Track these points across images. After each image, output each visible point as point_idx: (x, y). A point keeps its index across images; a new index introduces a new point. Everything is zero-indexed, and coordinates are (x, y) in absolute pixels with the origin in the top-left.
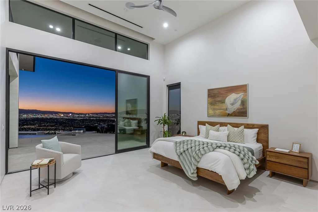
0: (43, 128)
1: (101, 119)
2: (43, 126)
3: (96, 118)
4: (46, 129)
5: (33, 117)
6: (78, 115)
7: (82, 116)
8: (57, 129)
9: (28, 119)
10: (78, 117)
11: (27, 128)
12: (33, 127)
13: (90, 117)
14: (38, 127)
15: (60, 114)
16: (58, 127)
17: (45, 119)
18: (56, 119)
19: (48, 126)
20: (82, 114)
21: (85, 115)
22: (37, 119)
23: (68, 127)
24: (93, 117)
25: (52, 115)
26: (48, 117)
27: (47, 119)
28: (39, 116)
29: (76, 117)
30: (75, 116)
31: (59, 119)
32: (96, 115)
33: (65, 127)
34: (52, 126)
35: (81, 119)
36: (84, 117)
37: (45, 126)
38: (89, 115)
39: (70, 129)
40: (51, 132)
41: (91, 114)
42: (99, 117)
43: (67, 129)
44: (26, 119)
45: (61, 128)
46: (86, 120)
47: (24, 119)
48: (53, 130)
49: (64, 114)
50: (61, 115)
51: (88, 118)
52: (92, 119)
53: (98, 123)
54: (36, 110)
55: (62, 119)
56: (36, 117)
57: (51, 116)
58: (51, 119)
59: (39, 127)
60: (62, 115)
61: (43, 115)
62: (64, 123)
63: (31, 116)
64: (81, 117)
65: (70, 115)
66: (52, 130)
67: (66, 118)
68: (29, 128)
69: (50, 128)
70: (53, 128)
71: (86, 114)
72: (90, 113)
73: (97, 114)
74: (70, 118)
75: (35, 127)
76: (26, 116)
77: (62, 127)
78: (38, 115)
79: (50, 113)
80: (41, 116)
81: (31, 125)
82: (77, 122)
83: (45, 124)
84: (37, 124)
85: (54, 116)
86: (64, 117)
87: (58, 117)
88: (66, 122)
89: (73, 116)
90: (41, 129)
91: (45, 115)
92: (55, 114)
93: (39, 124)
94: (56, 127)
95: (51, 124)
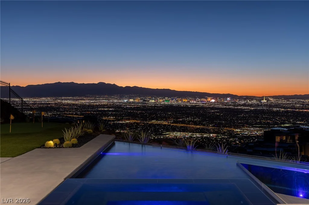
0: (182, 127)
1: (297, 110)
2: (180, 121)
3: (284, 108)
4: (187, 129)
5: (165, 104)
6: (245, 99)
7: (254, 102)
8: (204, 129)
9: (157, 107)
10: (244, 105)
11: (157, 124)
12: (165, 123)
13: (270, 106)
14: (172, 123)
15: (209, 99)
16: (207, 125)
17: (183, 107)
18: (203, 108)
19: (189, 122)
20: (251, 98)
21: (260, 101)
22: (171, 108)
23: (225, 127)
24: (277, 106)
25: (195, 100)
26: (188, 105)
27: (186, 107)
28: (174, 102)
29: (240, 105)
30: (238, 102)
31: (208, 108)
32: (285, 102)
34: (195, 123)
35: (251, 110)
36: (258, 105)
37: (183, 122)
38: (268, 100)
39: (229, 131)
40: (195, 136)
41: (274, 97)
42: (293, 107)
43: (225, 132)
44: (155, 106)
45: (214, 130)
46: (262, 112)
47: (151, 106)
48: (199, 132)
49: (216, 99)
50: (211, 99)
51: (265, 108)
52: (275, 109)
53: (290, 123)
55: (213, 108)
56: (170, 103)
57: (193, 102)
58: (194, 107)
59: (174, 125)
60: (213, 101)
61: (180, 100)
62: (218, 117)
63: (162, 101)
64: (251, 105)
65: (229, 99)
66: (196, 132)
67: (221, 106)
68: (160, 124)
69: (193, 128)
70: (198, 127)
71: (262, 98)
72: (270, 97)
73: (287, 98)
74: (227, 107)
75: (168, 122)
76: (154, 101)
77: (213, 126)
78: (172, 100)
79: (191, 97)
80: (177, 101)
81: (162, 118)
82: (243, 117)
83: (184, 119)
84: (172, 118)
85: (198, 101)
86: (217, 104)
87: (206, 104)
88: (222, 116)
89: (233, 103)
90: (178, 128)
91: (182, 101)
92: (200, 98)
93: (174, 118)
94: (204, 125)
95: (194, 119)
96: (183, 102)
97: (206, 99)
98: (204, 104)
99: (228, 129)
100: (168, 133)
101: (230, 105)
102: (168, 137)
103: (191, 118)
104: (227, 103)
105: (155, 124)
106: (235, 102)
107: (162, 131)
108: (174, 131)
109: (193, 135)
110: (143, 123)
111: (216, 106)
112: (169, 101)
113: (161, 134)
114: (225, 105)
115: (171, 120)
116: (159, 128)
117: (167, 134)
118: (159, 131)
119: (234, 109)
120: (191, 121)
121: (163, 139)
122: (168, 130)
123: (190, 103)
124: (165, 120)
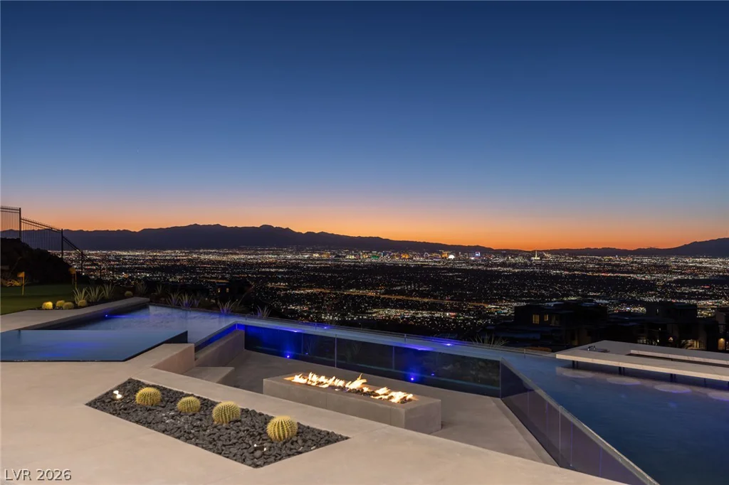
0: (398, 300)
1: (590, 274)
2: (397, 291)
3: (568, 269)
4: (407, 304)
5: (371, 262)
6: (504, 255)
7: (519, 260)
8: (436, 304)
9: (360, 267)
10: (503, 265)
11: (357, 296)
12: (372, 294)
13: (546, 266)
14: (383, 294)
15: (445, 254)
16: (441, 297)
17: (402, 267)
18: (434, 269)
19: (411, 292)
20: (515, 253)
21: (529, 258)
22: (382, 268)
23: (470, 300)
24: (557, 266)
25: (422, 256)
26: (411, 263)
27: (407, 267)
28: (385, 259)
29: (497, 265)
30: (494, 259)
31: (443, 269)
32: (571, 260)
33: (460, 298)
34: (423, 295)
35: (514, 274)
36: (525, 265)
37: (401, 292)
38: (542, 257)
39: (477, 307)
40: (420, 316)
41: (552, 252)
42: (584, 269)
43: (469, 310)
44: (355, 266)
45: (451, 305)
46: (532, 276)
47: (349, 266)
48: (427, 310)
49: (457, 255)
50: (448, 254)
51: (537, 270)
52: (553, 272)
53: (577, 294)
54: (378, 237)
55: (451, 270)
56: (379, 261)
57: (419, 260)
58: (419, 268)
59: (387, 296)
60: (452, 257)
61: (397, 256)
62: (458, 285)
63: (366, 258)
64: (514, 265)
65: (478, 254)
66: (423, 310)
67: (464, 266)
68: (362, 296)
69: (419, 302)
70: (426, 300)
71: (533, 253)
72: (546, 251)
73: (574, 253)
74: (475, 267)
75: (377, 293)
76: (353, 257)
77: (451, 300)
78: (384, 254)
79: (415, 250)
80: (391, 257)
81: (366, 286)
82: (501, 284)
83: (403, 287)
84: (382, 285)
85: (427, 258)
86: (459, 263)
87: (439, 262)
88: (465, 282)
89: (485, 261)
90: (392, 302)
91: (401, 257)
92: (431, 252)
93: (386, 286)
94: (435, 297)
95: (419, 287)
96: (403, 259)
97: (441, 253)
98: (436, 262)
99: (476, 304)
100: (376, 310)
101: (480, 265)
102: (376, 317)
103: (415, 286)
104: (474, 261)
105: (355, 296)
106: (489, 260)
107: (365, 307)
108: (386, 308)
109: (417, 314)
110: (335, 294)
111: (457, 266)
112: (378, 257)
113: (364, 313)
114: (472, 265)
115: (381, 289)
116: (360, 303)
117: (374, 313)
118: (361, 308)
119: (486, 270)
120: (415, 290)
121: (368, 320)
122: (375, 306)
123: (414, 261)
124: (371, 289)
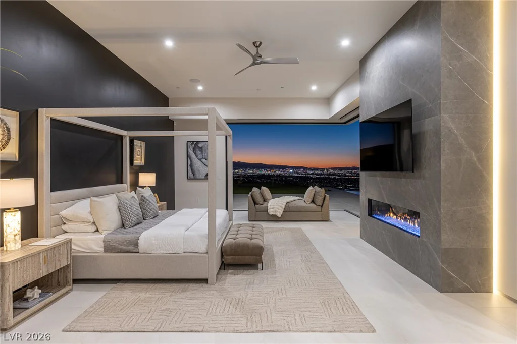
96: (271, 172)
101: (303, 174)
112: (262, 171)
